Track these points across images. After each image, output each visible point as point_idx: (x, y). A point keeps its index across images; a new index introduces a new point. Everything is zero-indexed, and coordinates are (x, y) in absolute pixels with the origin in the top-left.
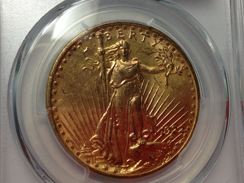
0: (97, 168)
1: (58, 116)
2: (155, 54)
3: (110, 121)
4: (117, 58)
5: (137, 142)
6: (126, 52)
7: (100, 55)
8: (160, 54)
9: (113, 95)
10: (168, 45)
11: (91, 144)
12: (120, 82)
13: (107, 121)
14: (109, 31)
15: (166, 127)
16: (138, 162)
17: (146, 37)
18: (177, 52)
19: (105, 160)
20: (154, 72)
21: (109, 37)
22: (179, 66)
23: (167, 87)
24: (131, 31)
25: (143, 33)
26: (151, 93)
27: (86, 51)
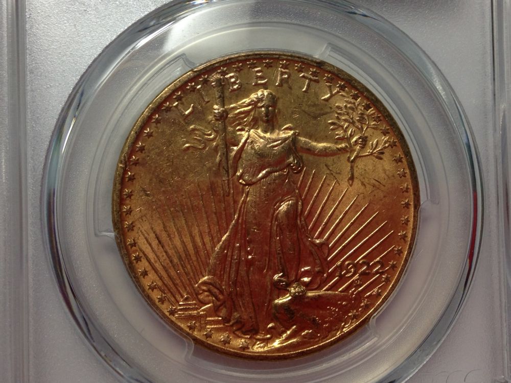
0: (209, 341)
1: (134, 240)
2: (328, 115)
3: (235, 249)
4: (252, 126)
5: (288, 291)
6: (270, 112)
7: (217, 120)
8: (339, 116)
9: (243, 199)
10: (355, 97)
11: (197, 294)
12: (256, 173)
13: (230, 251)
14: (236, 71)
15: (347, 263)
16: (288, 330)
17: (312, 83)
18: (373, 112)
19: (224, 325)
20: (325, 153)
21: (237, 84)
22: (377, 141)
23: (351, 182)
24: (281, 71)
25: (306, 75)
26: (318, 194)
27: (190, 113)
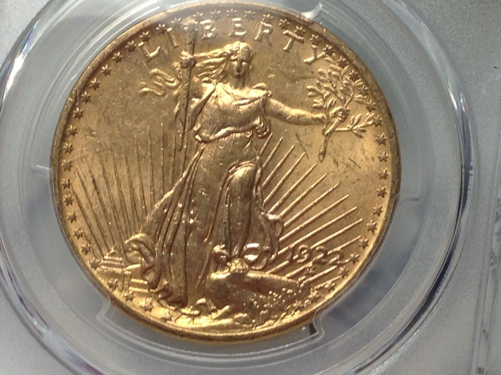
0: (129, 304)
1: (69, 181)
2: (308, 80)
3: (177, 209)
4: (220, 79)
5: (228, 266)
6: (243, 68)
7: (182, 67)
8: (320, 83)
9: (196, 156)
10: (342, 65)
11: (126, 251)
13: (171, 210)
17: (296, 42)
18: (361, 83)
19: (149, 290)
21: (211, 32)
22: (360, 117)
23: (321, 157)
24: (263, 25)
25: (290, 33)
26: (281, 165)
27: (154, 57)
